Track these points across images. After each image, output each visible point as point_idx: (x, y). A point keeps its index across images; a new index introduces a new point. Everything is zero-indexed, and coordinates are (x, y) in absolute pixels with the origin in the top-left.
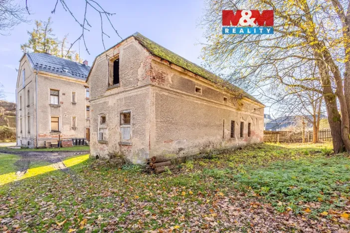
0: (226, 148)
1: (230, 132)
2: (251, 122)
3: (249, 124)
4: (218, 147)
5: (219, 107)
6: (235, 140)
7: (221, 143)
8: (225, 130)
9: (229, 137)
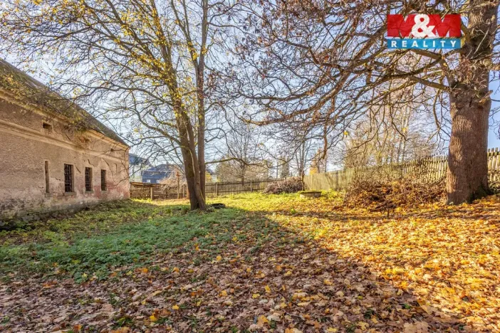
0: (57, 209)
1: (63, 183)
2: (107, 168)
3: (103, 172)
4: (36, 208)
5: (31, 138)
6: (74, 195)
7: (43, 201)
8: (52, 180)
9: (62, 190)
